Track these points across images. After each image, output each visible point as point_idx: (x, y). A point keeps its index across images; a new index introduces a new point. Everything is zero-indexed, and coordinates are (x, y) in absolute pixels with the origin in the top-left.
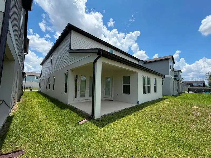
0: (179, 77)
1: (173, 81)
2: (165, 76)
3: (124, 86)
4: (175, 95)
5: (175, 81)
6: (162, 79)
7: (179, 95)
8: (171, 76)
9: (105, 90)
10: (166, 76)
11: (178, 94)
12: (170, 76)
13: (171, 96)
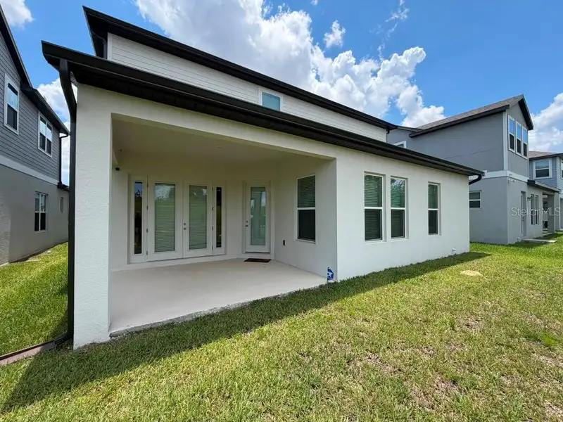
0: (555, 178)
1: (523, 193)
2: (480, 175)
3: (300, 212)
4: (528, 242)
5: (530, 192)
6: (470, 183)
7: (546, 243)
8: (509, 173)
9: (248, 229)
10: (488, 175)
11: (545, 237)
12: (507, 173)
13: (510, 245)
